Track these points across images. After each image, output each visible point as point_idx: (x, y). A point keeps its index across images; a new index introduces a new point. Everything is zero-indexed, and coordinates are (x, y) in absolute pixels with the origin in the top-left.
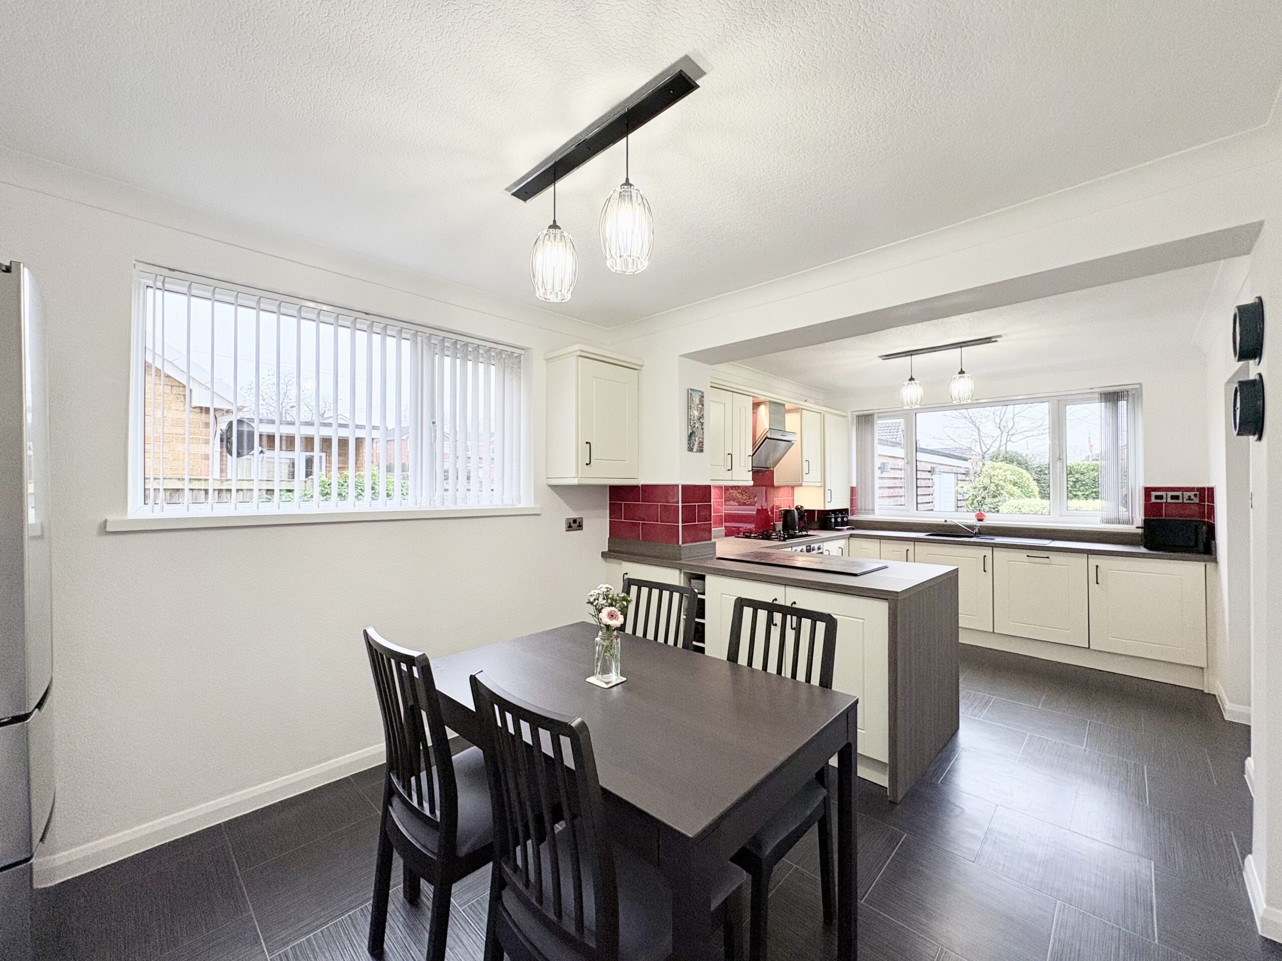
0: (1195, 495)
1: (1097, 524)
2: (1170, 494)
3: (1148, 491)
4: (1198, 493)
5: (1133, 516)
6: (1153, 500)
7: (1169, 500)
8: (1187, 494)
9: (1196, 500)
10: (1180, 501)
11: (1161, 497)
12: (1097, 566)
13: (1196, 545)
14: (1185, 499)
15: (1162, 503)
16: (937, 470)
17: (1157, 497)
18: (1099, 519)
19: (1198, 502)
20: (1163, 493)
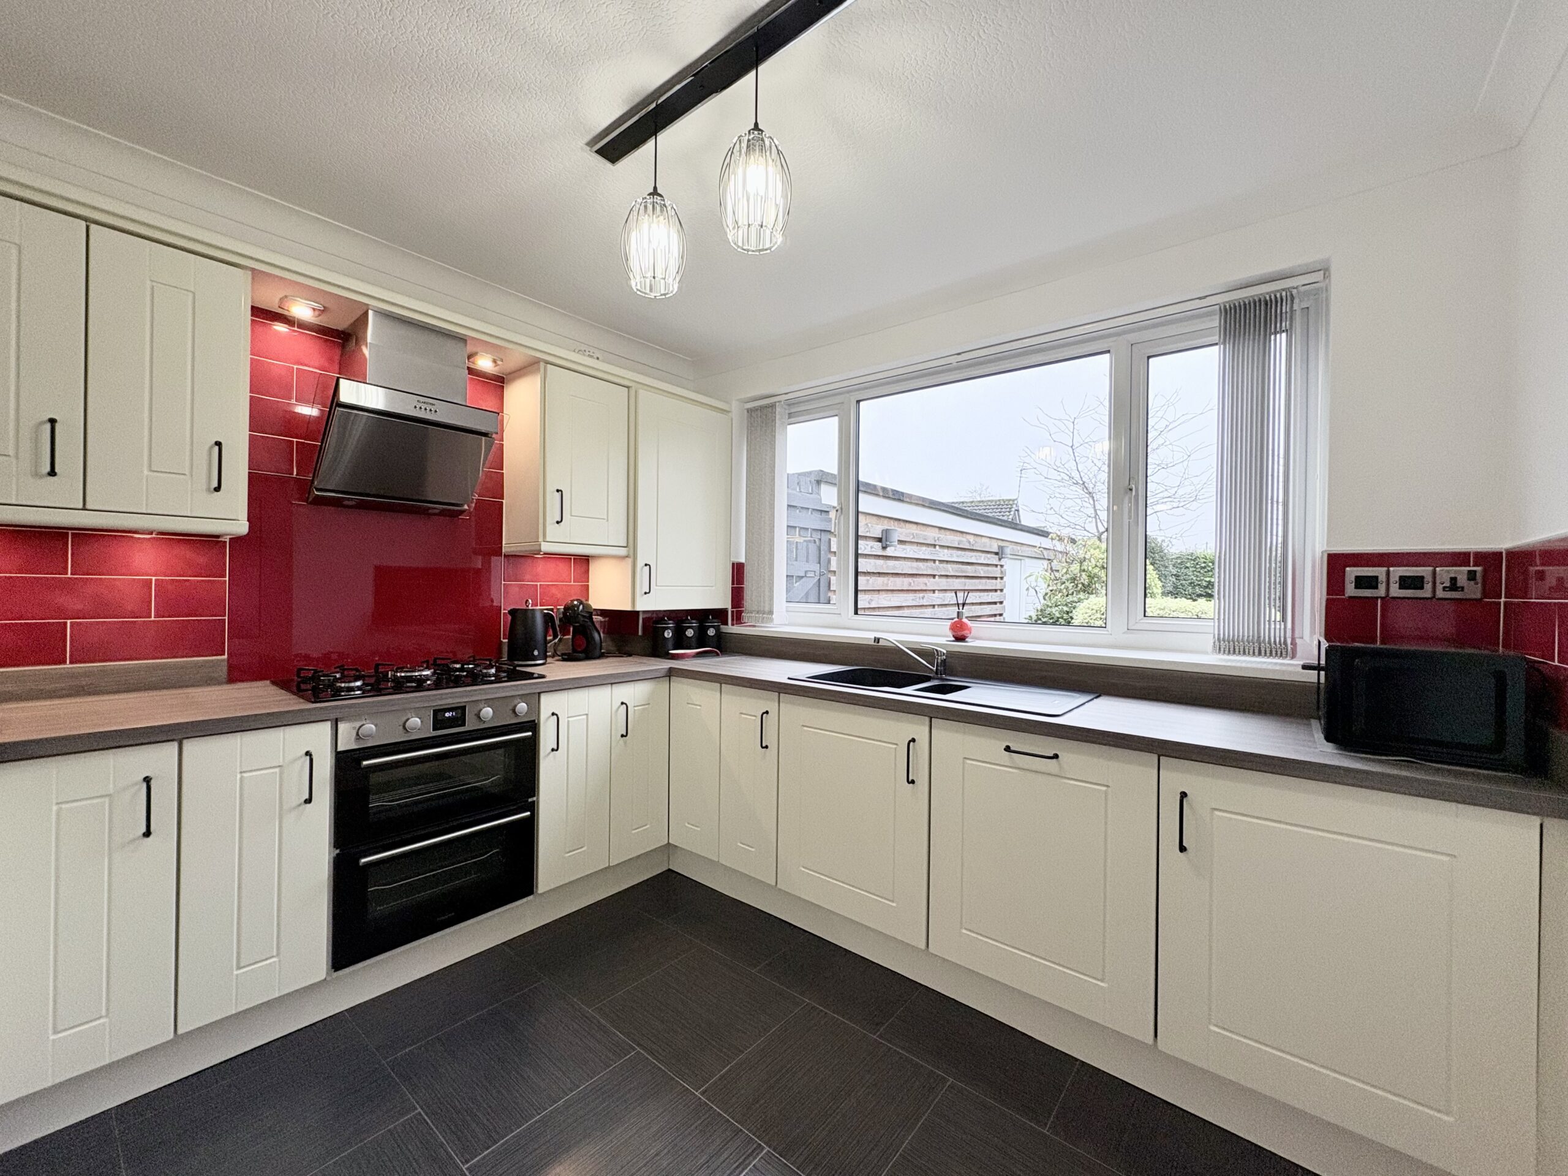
0: (1472, 576)
1: (1206, 653)
2: (1397, 572)
3: (1337, 564)
4: (1479, 569)
5: (1297, 635)
6: (1350, 590)
7: (1395, 591)
8: (1444, 573)
9: (1474, 591)
10: (1426, 593)
11: (1369, 582)
12: (1184, 795)
13: (1499, 744)
14: (1439, 587)
15: (1377, 598)
16: (1008, 551)
17: (1361, 582)
18: (1209, 641)
19: (1478, 596)
20: (1379, 572)
